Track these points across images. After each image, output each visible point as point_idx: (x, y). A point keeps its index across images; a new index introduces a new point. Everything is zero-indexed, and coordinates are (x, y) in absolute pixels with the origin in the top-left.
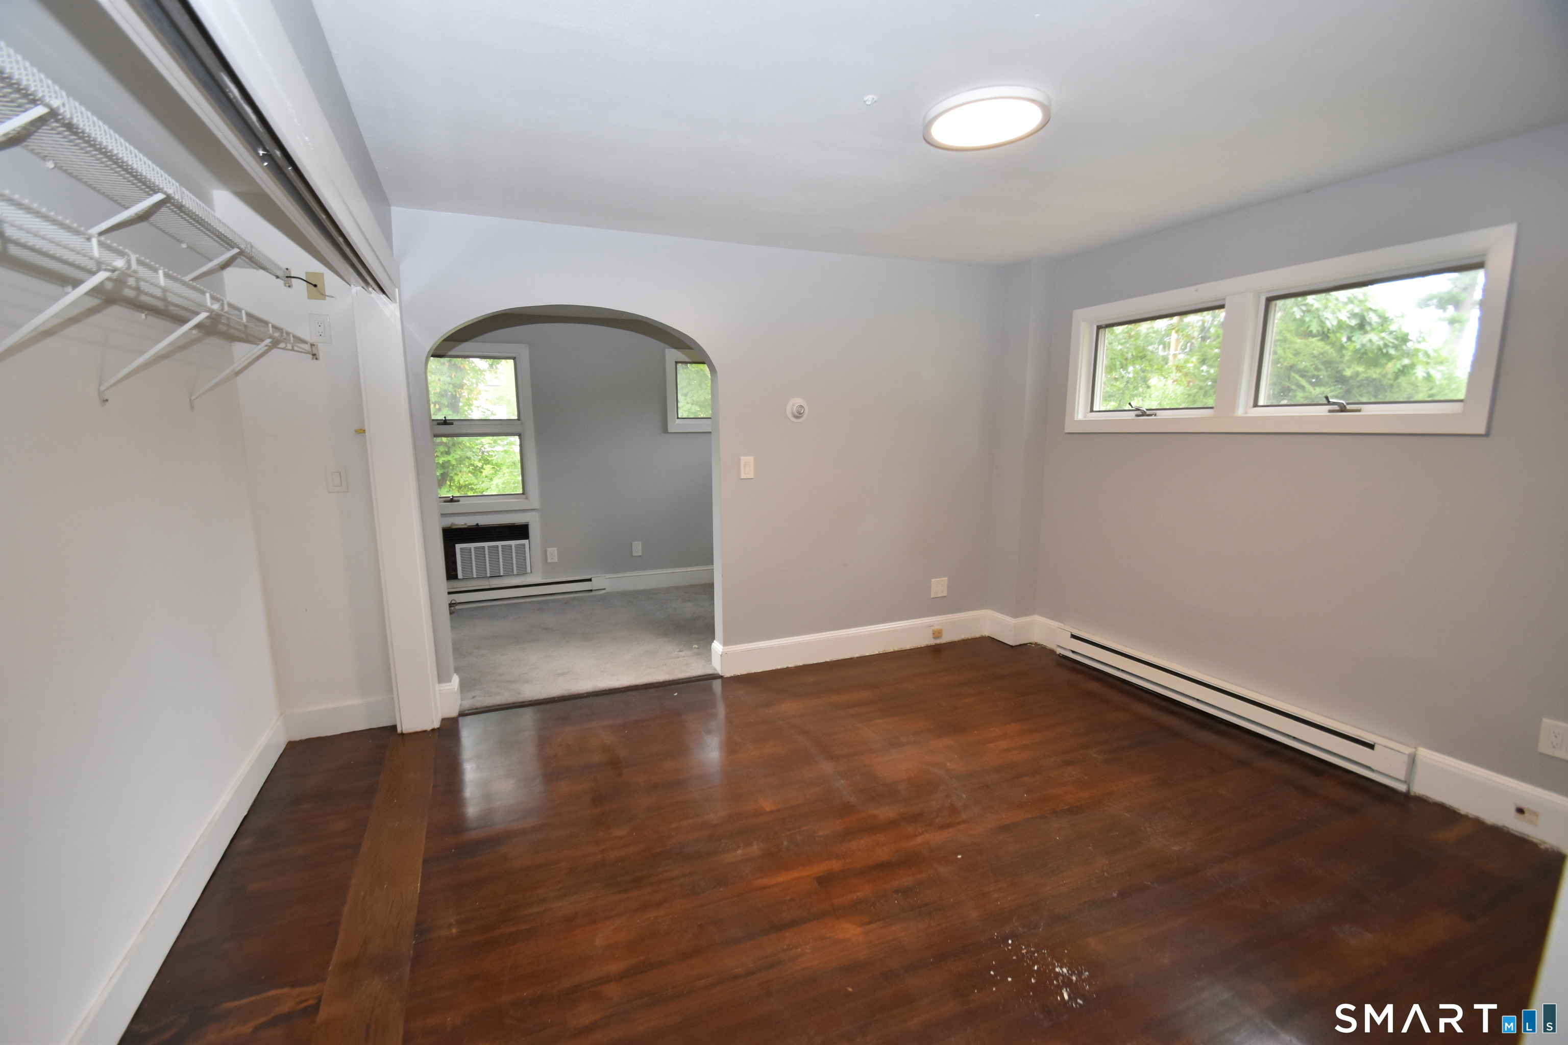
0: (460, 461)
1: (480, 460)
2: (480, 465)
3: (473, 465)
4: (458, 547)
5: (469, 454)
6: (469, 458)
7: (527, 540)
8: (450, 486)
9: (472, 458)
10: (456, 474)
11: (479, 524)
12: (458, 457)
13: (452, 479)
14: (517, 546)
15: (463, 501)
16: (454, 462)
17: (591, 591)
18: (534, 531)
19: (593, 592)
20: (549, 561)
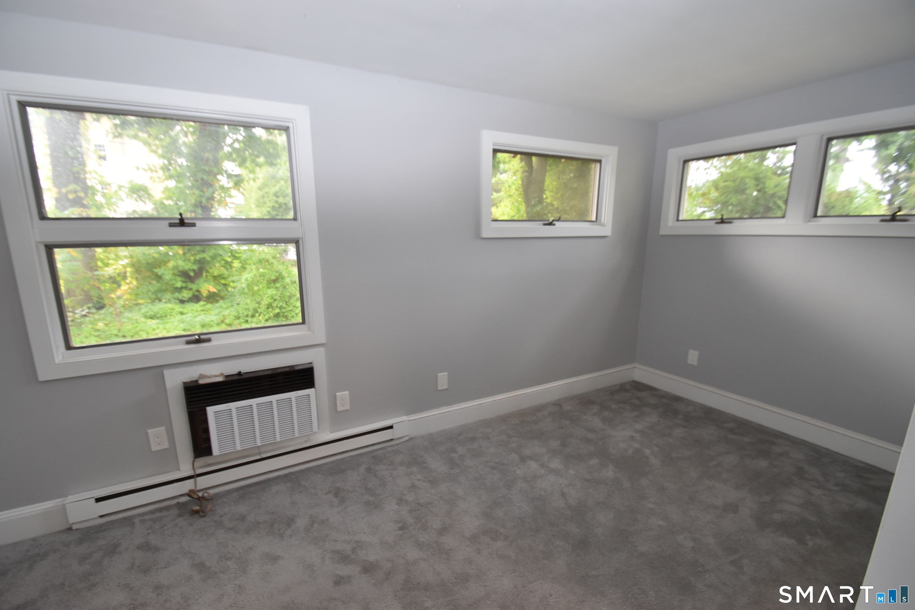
0: (214, 257)
1: (229, 257)
2: (229, 260)
3: (224, 260)
4: (211, 410)
5: (221, 252)
6: (221, 255)
7: (313, 390)
8: (207, 276)
9: (223, 255)
10: (211, 268)
11: (242, 372)
12: (211, 254)
13: (207, 272)
14: (297, 398)
15: (216, 341)
16: (208, 259)
17: (392, 440)
18: (320, 376)
19: (394, 440)
20: (340, 409)
